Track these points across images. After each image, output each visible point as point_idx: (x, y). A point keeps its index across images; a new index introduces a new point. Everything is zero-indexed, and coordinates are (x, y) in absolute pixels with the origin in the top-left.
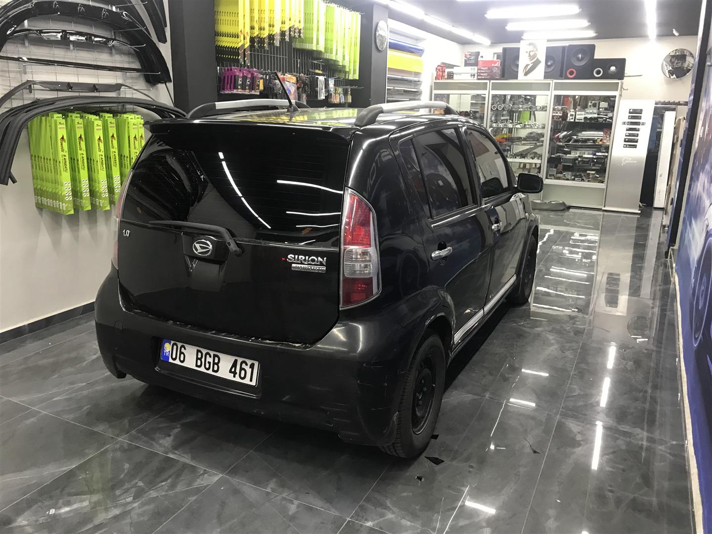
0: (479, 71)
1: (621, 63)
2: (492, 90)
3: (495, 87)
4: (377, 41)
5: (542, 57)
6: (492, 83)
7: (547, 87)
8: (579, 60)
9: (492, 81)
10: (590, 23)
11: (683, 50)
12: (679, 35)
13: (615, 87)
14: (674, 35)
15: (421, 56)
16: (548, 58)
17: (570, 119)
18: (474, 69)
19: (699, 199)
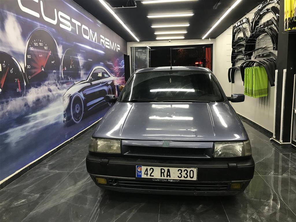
19: (42, 99)
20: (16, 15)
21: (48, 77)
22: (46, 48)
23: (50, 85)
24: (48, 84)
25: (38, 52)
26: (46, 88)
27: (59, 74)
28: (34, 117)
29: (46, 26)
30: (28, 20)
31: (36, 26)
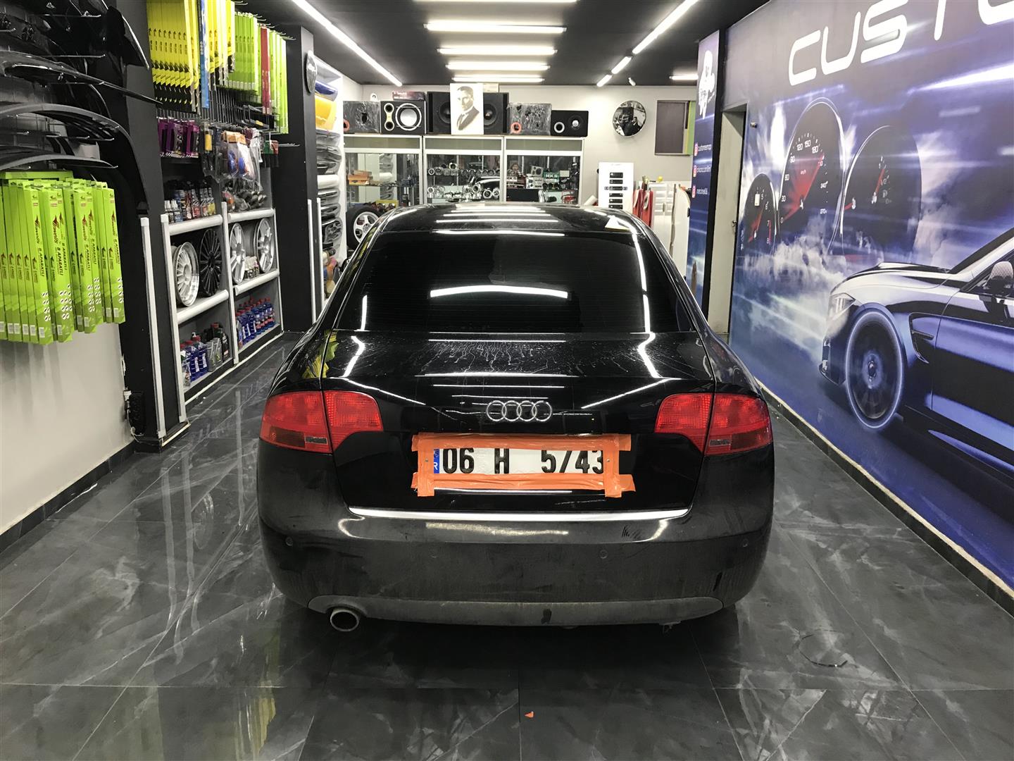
1: (583, 116)
2: (426, 148)
3: (430, 144)
4: (308, 78)
6: (426, 139)
7: (497, 145)
9: (425, 137)
10: (549, 67)
11: (629, 103)
12: (636, 85)
13: (578, 146)
14: (630, 85)
15: (333, 100)
17: (529, 186)
19: (791, 274)
20: (783, 102)
21: (808, 224)
22: (815, 150)
23: (808, 245)
24: (806, 241)
25: (800, 164)
26: (800, 251)
27: (833, 222)
28: (777, 302)
29: (824, 91)
30: (797, 98)
31: (806, 104)
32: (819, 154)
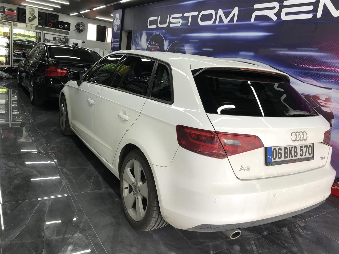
0: (6, 16)
1: (69, 24)
2: (13, 26)
5: (36, 15)
7: (40, 29)
8: (52, 19)
9: (13, 22)
13: (68, 33)
16: (39, 16)
18: (3, 15)
20: (146, 32)
22: (156, 44)
25: (152, 48)
29: (159, 31)
30: (150, 31)
31: (154, 33)
32: (158, 46)
